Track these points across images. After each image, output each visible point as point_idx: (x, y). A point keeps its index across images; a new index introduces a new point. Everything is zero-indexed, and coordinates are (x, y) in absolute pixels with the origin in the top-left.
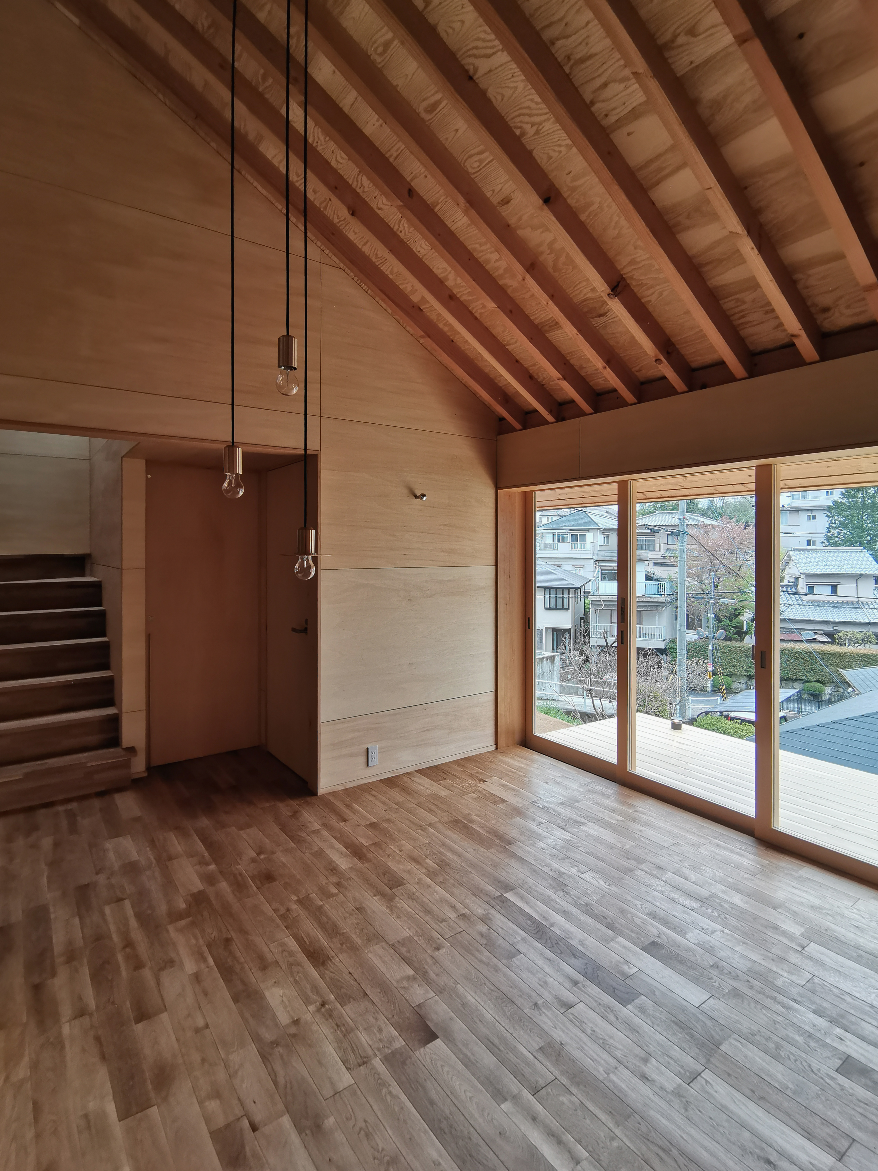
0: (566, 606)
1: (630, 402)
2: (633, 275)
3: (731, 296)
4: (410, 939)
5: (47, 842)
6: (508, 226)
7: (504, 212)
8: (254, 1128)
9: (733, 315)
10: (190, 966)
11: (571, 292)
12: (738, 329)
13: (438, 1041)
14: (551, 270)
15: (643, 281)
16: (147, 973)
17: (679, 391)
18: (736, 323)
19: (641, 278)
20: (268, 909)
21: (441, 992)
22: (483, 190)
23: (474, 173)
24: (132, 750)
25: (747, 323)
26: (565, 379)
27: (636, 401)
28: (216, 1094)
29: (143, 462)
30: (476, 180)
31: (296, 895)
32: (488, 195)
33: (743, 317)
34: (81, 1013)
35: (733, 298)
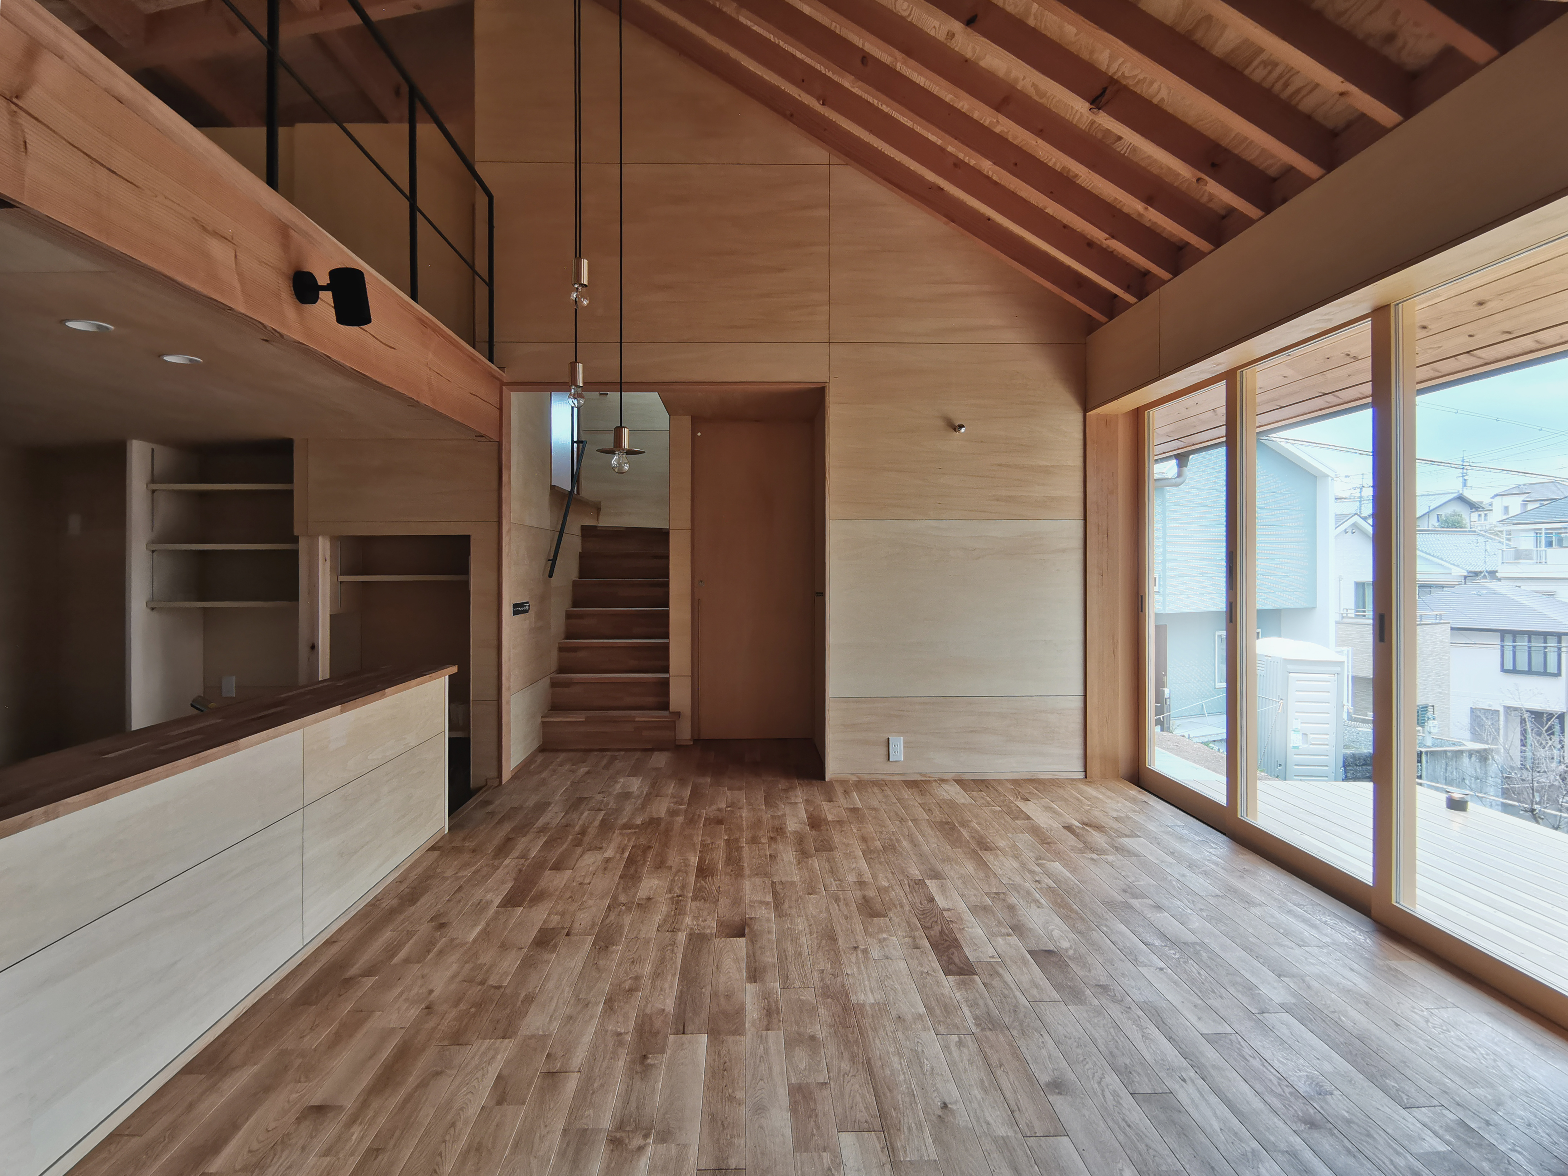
0: (1552, 668)
1: (1206, 251)
2: (1123, 73)
3: (1252, 61)
4: (792, 883)
5: (583, 770)
6: (966, 61)
7: (956, 46)
8: (568, 935)
9: (1273, 86)
10: (609, 853)
11: (1072, 116)
12: (1293, 102)
13: (743, 940)
14: (1036, 98)
15: (1138, 77)
16: (579, 850)
17: (1255, 217)
18: (1285, 95)
19: (1135, 73)
20: (698, 839)
21: (779, 916)
22: (925, 30)
23: (909, 15)
24: (678, 714)
25: (1299, 90)
26: (1113, 237)
27: (1212, 247)
28: (563, 914)
29: (690, 417)
30: (914, 22)
31: (729, 835)
32: (932, 33)
33: (1286, 85)
34: (523, 856)
35: (1255, 63)
